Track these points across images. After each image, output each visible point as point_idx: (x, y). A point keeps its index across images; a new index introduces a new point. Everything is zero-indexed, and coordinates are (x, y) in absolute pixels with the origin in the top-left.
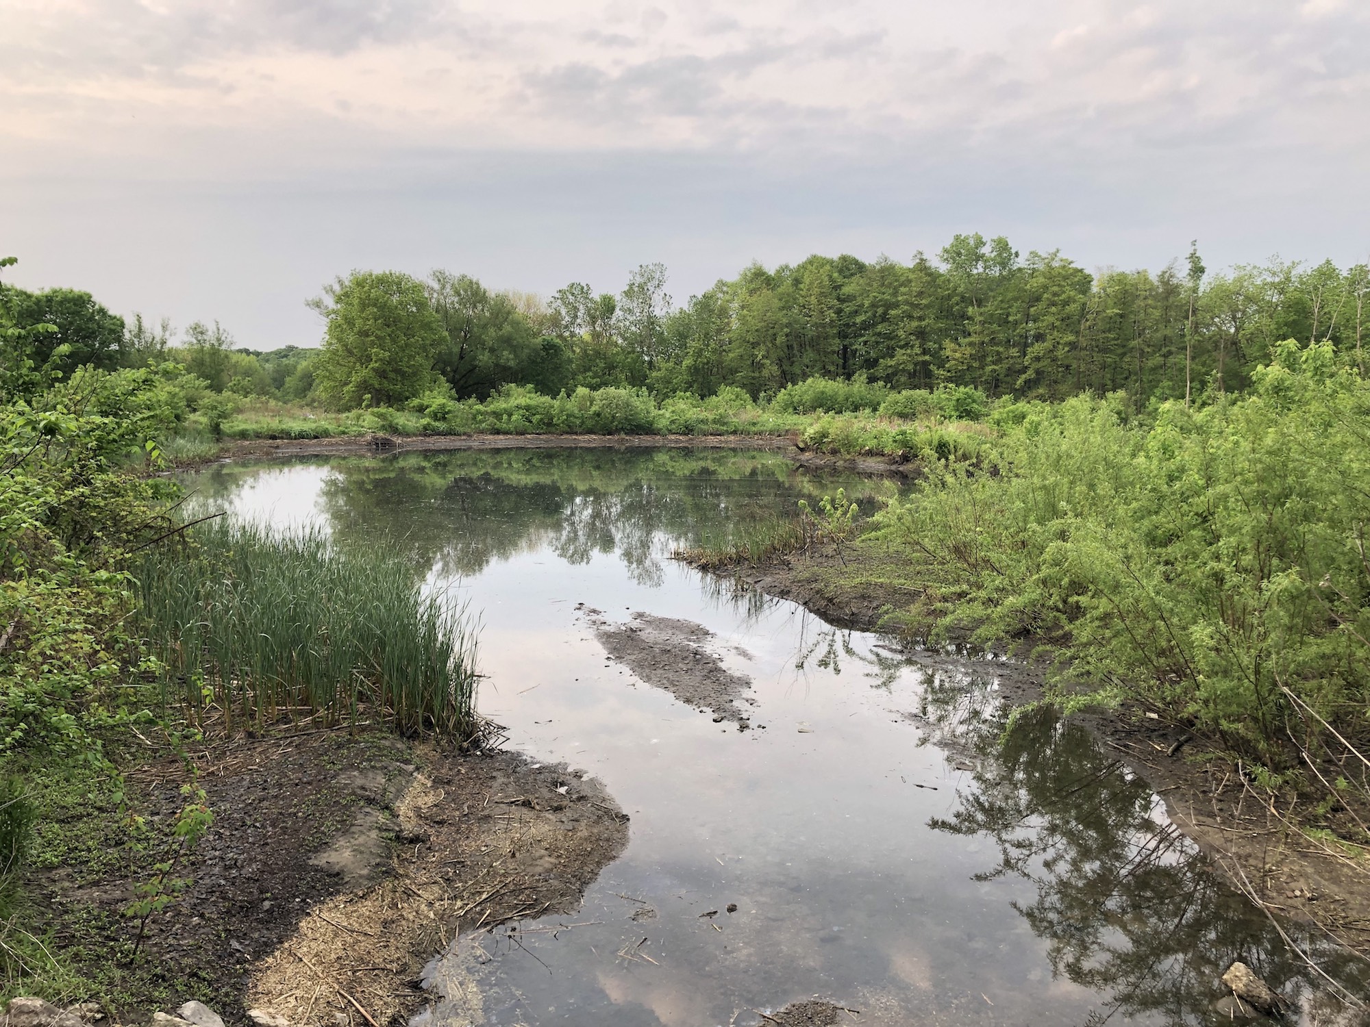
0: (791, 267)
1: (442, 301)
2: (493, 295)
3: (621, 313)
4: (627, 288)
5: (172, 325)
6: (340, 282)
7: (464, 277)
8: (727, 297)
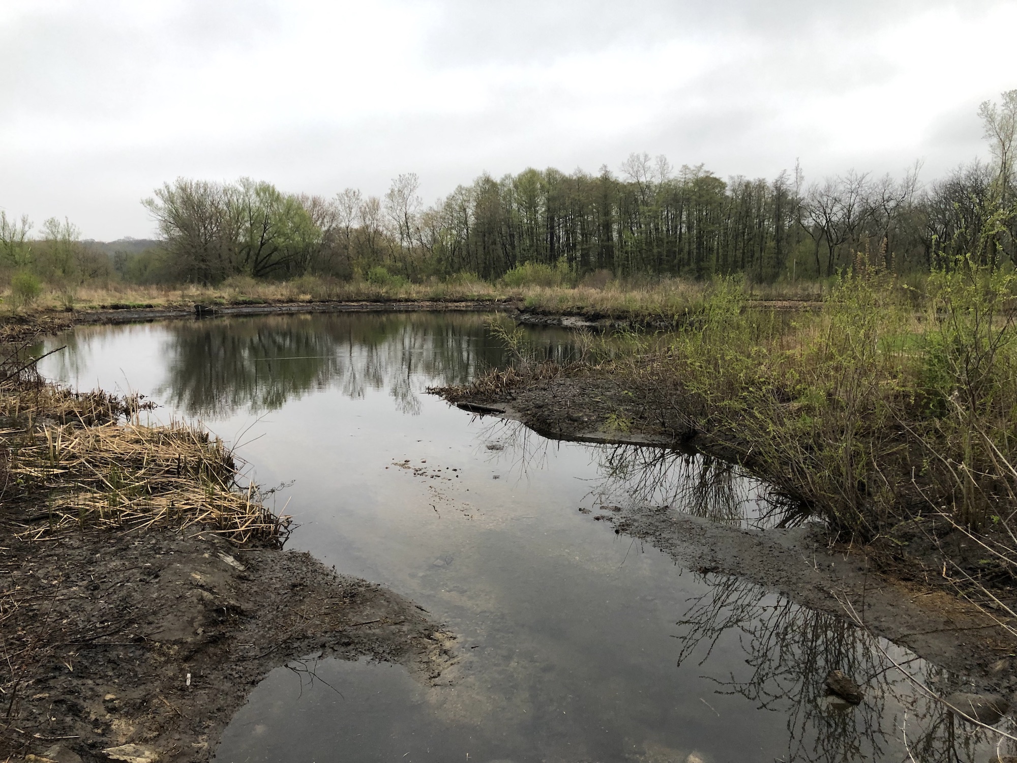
0: (513, 176)
1: (247, 201)
2: (286, 197)
3: (385, 210)
4: (389, 192)
5: (30, 220)
6: (167, 187)
7: (263, 182)
8: (465, 198)
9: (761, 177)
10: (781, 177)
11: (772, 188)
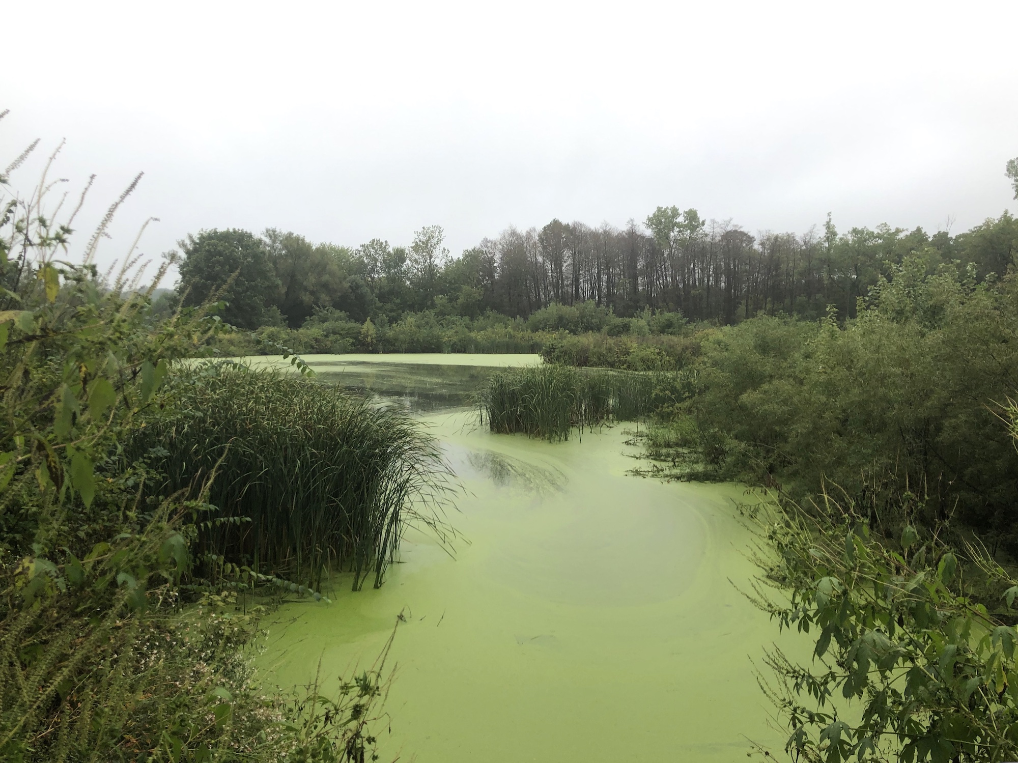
0: (538, 229)
1: (272, 251)
2: (315, 247)
3: (410, 262)
4: (414, 244)
6: (191, 238)
7: (291, 234)
8: (491, 251)
9: (790, 233)
10: (811, 232)
11: (802, 243)
